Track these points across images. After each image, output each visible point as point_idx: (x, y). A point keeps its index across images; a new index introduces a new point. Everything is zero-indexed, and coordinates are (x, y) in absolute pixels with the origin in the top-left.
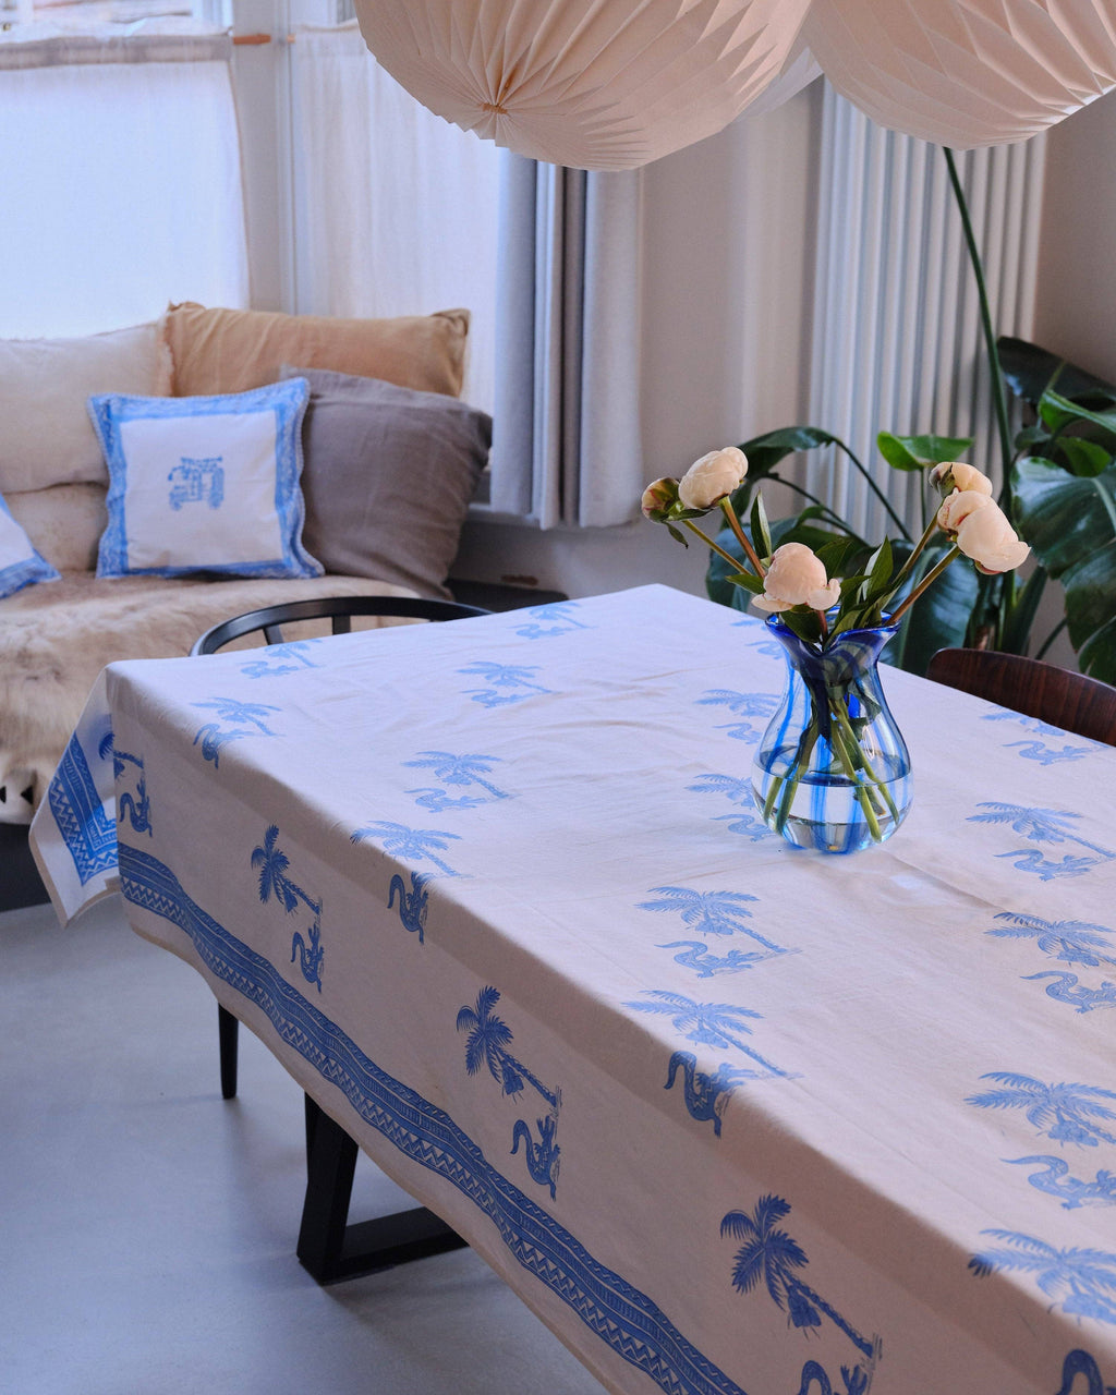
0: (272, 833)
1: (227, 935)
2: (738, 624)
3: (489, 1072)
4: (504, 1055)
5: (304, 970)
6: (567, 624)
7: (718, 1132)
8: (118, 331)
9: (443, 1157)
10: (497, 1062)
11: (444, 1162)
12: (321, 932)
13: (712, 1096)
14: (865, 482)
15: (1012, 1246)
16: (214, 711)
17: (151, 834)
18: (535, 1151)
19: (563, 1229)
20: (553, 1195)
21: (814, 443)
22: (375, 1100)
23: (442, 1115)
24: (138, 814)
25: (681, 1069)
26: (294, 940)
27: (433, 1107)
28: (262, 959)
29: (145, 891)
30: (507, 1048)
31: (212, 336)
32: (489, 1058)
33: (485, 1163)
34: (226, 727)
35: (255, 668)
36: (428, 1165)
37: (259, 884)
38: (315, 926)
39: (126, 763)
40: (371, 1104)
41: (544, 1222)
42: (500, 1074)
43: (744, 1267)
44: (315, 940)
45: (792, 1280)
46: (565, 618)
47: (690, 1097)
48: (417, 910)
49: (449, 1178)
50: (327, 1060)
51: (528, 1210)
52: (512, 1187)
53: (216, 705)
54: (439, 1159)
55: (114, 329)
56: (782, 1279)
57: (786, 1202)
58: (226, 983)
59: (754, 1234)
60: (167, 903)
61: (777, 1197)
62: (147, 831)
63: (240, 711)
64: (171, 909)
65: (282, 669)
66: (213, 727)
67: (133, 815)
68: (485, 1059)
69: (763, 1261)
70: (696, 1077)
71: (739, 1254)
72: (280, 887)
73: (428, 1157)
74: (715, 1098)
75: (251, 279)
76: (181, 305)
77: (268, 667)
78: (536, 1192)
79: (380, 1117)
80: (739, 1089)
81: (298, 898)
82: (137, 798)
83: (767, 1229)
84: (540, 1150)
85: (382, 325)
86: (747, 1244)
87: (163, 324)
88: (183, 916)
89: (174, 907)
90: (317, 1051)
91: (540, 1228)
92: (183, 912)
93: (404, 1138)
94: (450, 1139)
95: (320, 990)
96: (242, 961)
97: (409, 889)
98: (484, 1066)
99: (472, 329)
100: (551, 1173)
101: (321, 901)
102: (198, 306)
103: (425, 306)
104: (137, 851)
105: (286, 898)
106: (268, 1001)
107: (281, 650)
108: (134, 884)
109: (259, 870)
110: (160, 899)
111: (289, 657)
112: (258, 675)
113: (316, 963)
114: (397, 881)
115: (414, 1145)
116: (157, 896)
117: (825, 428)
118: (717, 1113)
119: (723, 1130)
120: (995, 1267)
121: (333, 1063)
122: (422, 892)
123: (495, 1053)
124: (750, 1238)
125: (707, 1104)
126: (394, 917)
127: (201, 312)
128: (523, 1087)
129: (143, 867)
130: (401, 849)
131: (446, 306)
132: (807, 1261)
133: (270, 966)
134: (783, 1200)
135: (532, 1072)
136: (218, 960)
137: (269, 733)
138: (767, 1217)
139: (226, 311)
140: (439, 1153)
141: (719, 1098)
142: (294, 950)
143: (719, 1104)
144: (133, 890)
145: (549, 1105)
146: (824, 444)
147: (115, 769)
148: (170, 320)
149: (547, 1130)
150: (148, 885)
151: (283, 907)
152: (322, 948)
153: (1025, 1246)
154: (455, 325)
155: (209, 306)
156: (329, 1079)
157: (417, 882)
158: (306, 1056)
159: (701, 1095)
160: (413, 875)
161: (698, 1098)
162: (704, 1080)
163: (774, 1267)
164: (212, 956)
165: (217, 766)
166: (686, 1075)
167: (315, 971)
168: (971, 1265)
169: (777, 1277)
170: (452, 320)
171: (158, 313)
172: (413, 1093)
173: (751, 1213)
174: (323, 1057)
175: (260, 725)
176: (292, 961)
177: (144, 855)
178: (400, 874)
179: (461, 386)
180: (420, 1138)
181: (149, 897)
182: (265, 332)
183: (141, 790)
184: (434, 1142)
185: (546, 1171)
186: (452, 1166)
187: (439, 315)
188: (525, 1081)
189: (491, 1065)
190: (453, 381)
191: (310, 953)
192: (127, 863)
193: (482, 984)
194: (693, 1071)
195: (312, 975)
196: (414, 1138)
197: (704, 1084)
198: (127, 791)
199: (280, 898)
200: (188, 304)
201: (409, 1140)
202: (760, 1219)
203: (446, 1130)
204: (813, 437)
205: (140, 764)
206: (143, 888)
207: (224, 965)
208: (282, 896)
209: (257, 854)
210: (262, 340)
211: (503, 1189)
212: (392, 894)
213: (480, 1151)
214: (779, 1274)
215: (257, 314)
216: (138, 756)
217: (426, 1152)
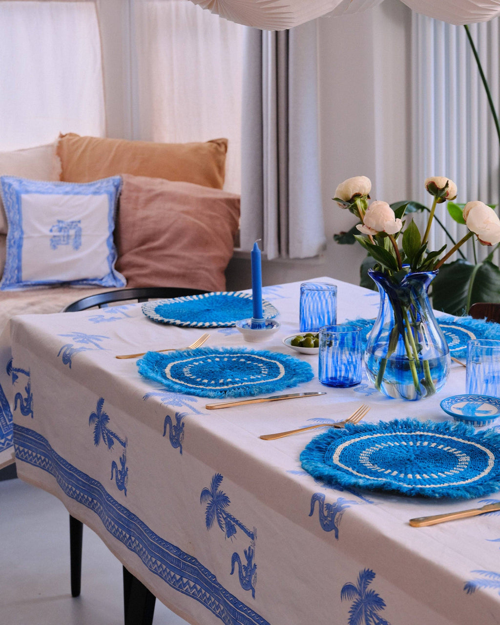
0: (101, 402)
1: (76, 470)
2: (367, 295)
3: (218, 526)
4: (225, 514)
5: (117, 483)
6: (275, 296)
7: (337, 537)
8: (30, 149)
9: (194, 587)
10: (222, 519)
11: (195, 590)
12: (127, 458)
13: (333, 516)
14: (444, 233)
15: (487, 578)
16: (71, 338)
17: (32, 417)
18: (243, 570)
19: (259, 616)
20: (254, 596)
21: (414, 209)
22: (156, 556)
23: (193, 560)
24: (25, 405)
25: (317, 503)
26: (112, 465)
27: (189, 556)
28: (96, 481)
29: (28, 452)
30: (228, 509)
31: (84, 151)
32: (218, 517)
33: (218, 584)
34: (76, 346)
35: (97, 318)
36: (186, 593)
37: (94, 435)
38: (123, 455)
39: (19, 374)
40: (154, 560)
41: (248, 614)
42: (224, 526)
43: (354, 617)
44: (123, 464)
45: (378, 619)
46: (273, 293)
47: (322, 518)
48: (179, 434)
49: (198, 600)
50: (130, 538)
51: (240, 609)
52: (232, 596)
53: (72, 336)
54: (191, 588)
55: (28, 147)
56: (373, 619)
57: (373, 572)
58: (75, 501)
59: (358, 595)
60: (40, 458)
61: (368, 569)
62: (30, 414)
63: (85, 339)
64: (43, 461)
65: (112, 319)
66: (69, 346)
67: (22, 406)
68: (216, 518)
69: (363, 610)
70: (325, 506)
71: (351, 610)
72: (105, 435)
73: (186, 588)
74: (334, 517)
75: (106, 121)
76: (66, 135)
77: (104, 318)
78: (243, 596)
79: (159, 567)
80: (347, 509)
81: (115, 440)
82: (25, 395)
83: (364, 590)
84: (246, 568)
85: (181, 146)
86: (355, 602)
87: (56, 144)
88: (50, 465)
89: (45, 460)
90: (124, 533)
91: (247, 618)
92: (50, 462)
93: (172, 578)
94: (198, 574)
95: (126, 495)
96: (84, 485)
97: (174, 423)
98: (215, 524)
99: (230, 149)
100: (252, 582)
101: (126, 439)
102: (76, 135)
103: (204, 136)
104: (23, 428)
105: (108, 441)
106: (99, 508)
107: (112, 309)
108: (21, 448)
109: (93, 426)
110: (36, 456)
111: (116, 313)
112: (98, 322)
113: (124, 478)
114: (168, 419)
115: (178, 581)
116: (34, 454)
117: (421, 202)
118: (336, 526)
119: (340, 534)
120: (477, 588)
121: (133, 539)
122: (181, 423)
123: (221, 514)
124: (356, 598)
125: (331, 521)
126: (167, 441)
127: (77, 139)
128: (236, 532)
129: (27, 438)
130: (171, 402)
131: (215, 137)
132: (385, 605)
133: (101, 485)
134: (372, 571)
135: (241, 521)
136: (70, 486)
137: (102, 349)
138: (364, 583)
139: (92, 138)
140: (192, 584)
141: (337, 516)
142: (112, 472)
143: (337, 519)
144: (20, 452)
145: (250, 539)
146: (420, 210)
147: (13, 378)
148: (60, 143)
149: (249, 557)
150: (29, 448)
151: (107, 446)
152: (127, 468)
153: (494, 577)
154: (220, 147)
155: (82, 135)
156: (131, 550)
157: (178, 417)
158: (118, 538)
159: (327, 517)
160: (177, 414)
161: (326, 518)
162: (329, 507)
163: (368, 613)
164: (67, 485)
165: (70, 367)
166: (320, 505)
167: (123, 483)
168: (465, 589)
169: (371, 619)
170: (219, 144)
171: (52, 139)
172: (178, 549)
173: (355, 583)
174: (128, 536)
175: (96, 345)
176: (111, 479)
177: (28, 430)
178: (169, 415)
179: (224, 181)
180: (182, 577)
181: (30, 456)
182: (114, 149)
183: (28, 390)
184: (189, 578)
185: (249, 581)
186: (200, 591)
187: (212, 142)
188: (237, 528)
189: (219, 521)
190: (219, 179)
191: (121, 472)
192: (18, 436)
193: (213, 473)
194: (323, 503)
195: (121, 486)
196: (178, 577)
197: (329, 509)
198: (19, 392)
199: (105, 441)
200: (71, 134)
201: (175, 578)
202: (360, 585)
203: (196, 569)
204: (414, 206)
205: (28, 374)
206: (26, 450)
207: (74, 489)
208: (106, 440)
209: (92, 416)
210: (113, 154)
211: (227, 597)
212: (165, 427)
213: (215, 577)
214: (372, 617)
215: (110, 140)
216: (26, 370)
217: (185, 585)
